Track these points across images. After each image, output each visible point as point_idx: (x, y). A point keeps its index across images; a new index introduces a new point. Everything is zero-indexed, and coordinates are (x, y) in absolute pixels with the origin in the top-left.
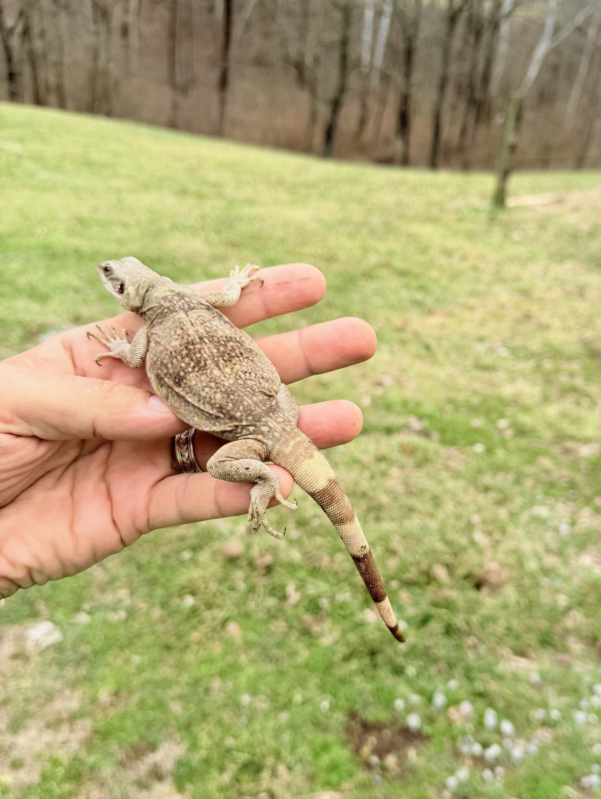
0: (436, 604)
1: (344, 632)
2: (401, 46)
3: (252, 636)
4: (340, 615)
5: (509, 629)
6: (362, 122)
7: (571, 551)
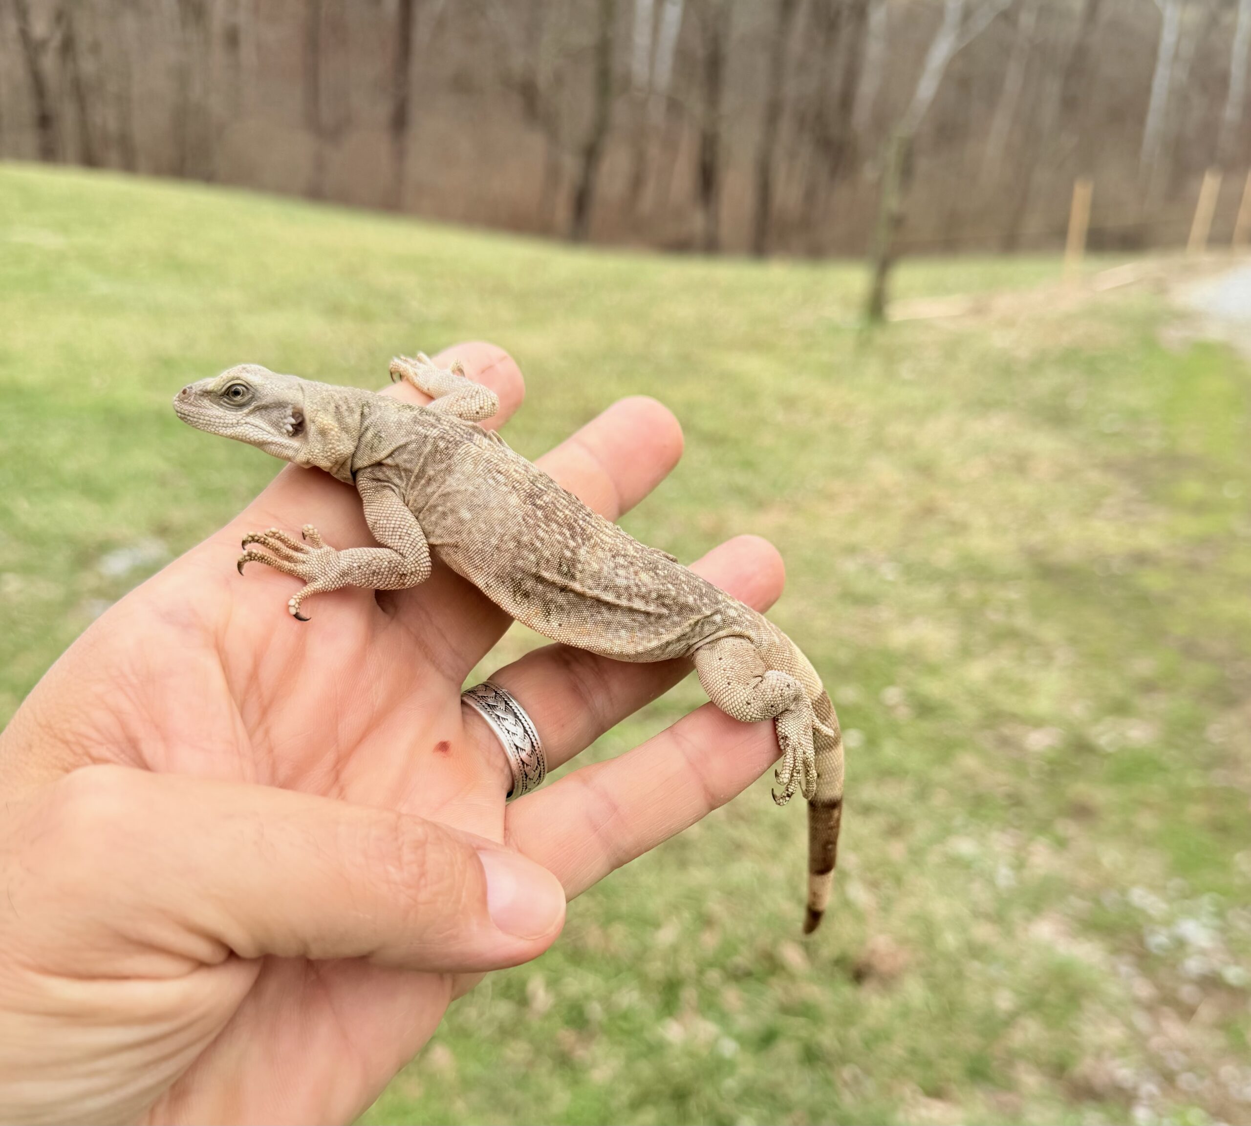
0: (786, 1010)
1: (630, 1059)
2: (701, 53)
3: (473, 1069)
4: (623, 1031)
5: (913, 1052)
6: (637, 182)
7: (1016, 914)
